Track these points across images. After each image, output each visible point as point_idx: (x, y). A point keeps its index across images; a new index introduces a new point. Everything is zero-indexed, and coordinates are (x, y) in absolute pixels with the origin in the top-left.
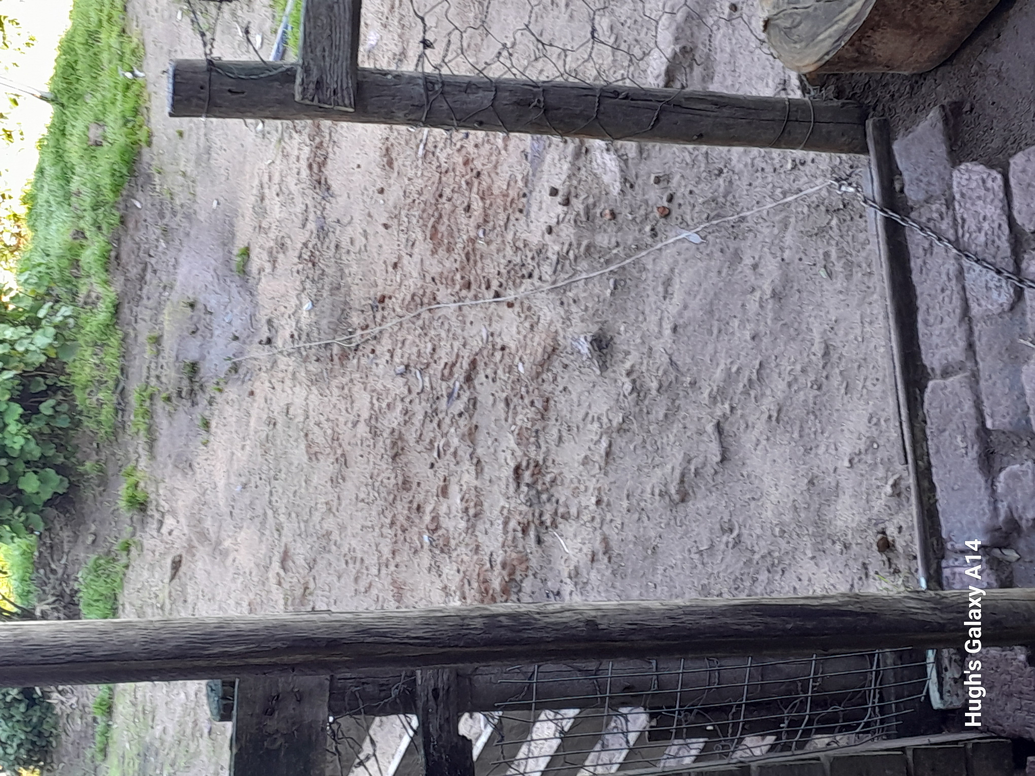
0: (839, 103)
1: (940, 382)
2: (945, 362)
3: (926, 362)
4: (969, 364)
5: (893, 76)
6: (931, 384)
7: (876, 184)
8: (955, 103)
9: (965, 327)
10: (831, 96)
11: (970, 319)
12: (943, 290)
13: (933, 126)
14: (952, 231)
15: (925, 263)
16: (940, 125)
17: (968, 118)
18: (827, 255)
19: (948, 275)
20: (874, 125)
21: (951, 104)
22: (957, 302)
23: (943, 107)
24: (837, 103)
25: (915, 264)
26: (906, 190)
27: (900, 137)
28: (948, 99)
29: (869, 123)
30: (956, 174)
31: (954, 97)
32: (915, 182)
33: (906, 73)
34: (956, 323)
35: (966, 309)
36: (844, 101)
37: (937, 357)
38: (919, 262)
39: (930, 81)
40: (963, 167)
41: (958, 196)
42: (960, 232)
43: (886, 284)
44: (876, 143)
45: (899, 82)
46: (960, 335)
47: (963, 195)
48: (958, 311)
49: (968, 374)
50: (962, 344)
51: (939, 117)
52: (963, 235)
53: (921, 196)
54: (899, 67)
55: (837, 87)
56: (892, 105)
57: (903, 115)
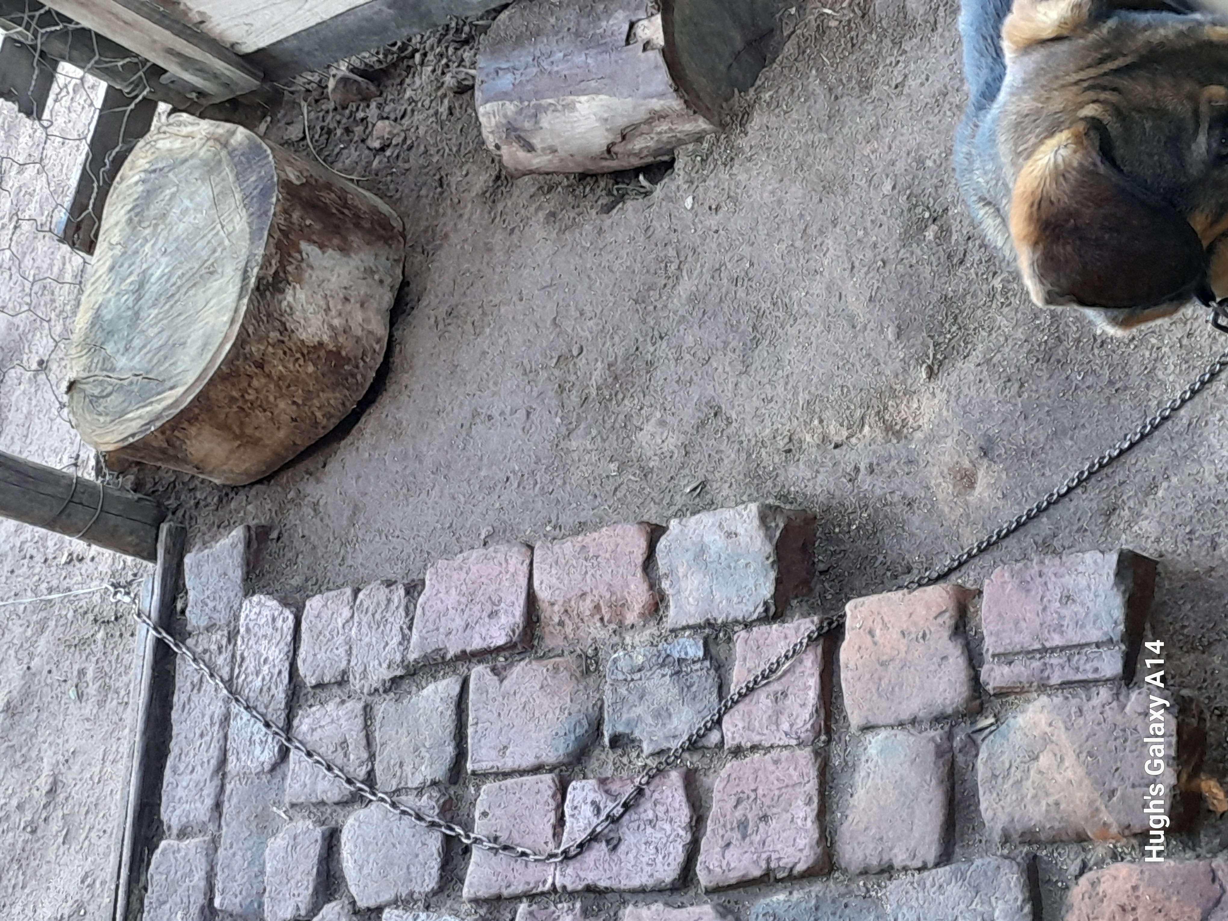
0: (137, 496)
1: (174, 842)
2: (184, 820)
3: (164, 817)
4: (212, 827)
5: (203, 482)
6: (163, 844)
7: (156, 597)
8: (263, 526)
9: (217, 782)
10: (129, 486)
11: (224, 775)
12: (202, 735)
13: (234, 546)
14: (227, 669)
15: (189, 699)
16: (241, 547)
17: (273, 546)
18: (82, 673)
19: (212, 718)
20: (169, 530)
21: (258, 527)
22: (214, 752)
23: (249, 528)
24: (133, 496)
25: (178, 699)
26: (187, 612)
27: (194, 551)
28: (256, 521)
29: (164, 528)
30: (246, 604)
31: (263, 521)
32: (200, 605)
33: (217, 481)
34: (208, 775)
35: (223, 761)
36: (140, 496)
37: (178, 812)
38: (184, 697)
39: (242, 496)
40: (255, 598)
41: (242, 630)
42: (236, 671)
43: (140, 716)
44: (167, 551)
45: (209, 489)
46: (210, 790)
47: (248, 630)
48: (213, 762)
49: (207, 838)
50: (209, 802)
51: (242, 536)
52: (238, 676)
53: (203, 623)
54: (211, 473)
55: (137, 478)
56: (195, 513)
57: (204, 528)
